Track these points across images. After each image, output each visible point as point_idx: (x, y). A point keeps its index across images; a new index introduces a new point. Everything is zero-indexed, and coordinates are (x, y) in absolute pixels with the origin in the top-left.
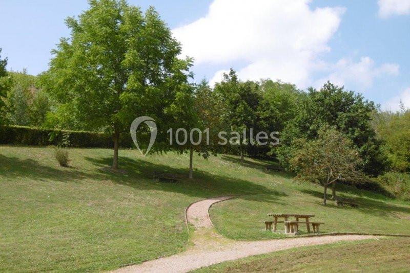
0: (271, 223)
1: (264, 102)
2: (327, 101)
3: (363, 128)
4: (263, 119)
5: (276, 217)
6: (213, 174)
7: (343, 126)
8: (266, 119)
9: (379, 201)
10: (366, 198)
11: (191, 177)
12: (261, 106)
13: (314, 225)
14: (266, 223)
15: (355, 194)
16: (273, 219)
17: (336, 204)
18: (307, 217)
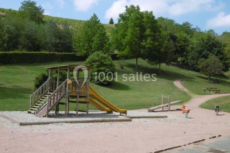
0: (205, 90)
1: (178, 39)
2: (209, 43)
3: (222, 54)
4: (178, 47)
5: (207, 88)
6: (164, 70)
7: (215, 53)
8: (179, 47)
9: (224, 80)
10: (218, 78)
11: (160, 72)
12: (177, 41)
13: (218, 90)
14: (204, 90)
15: (215, 77)
16: (206, 89)
17: (213, 82)
18: (216, 88)
